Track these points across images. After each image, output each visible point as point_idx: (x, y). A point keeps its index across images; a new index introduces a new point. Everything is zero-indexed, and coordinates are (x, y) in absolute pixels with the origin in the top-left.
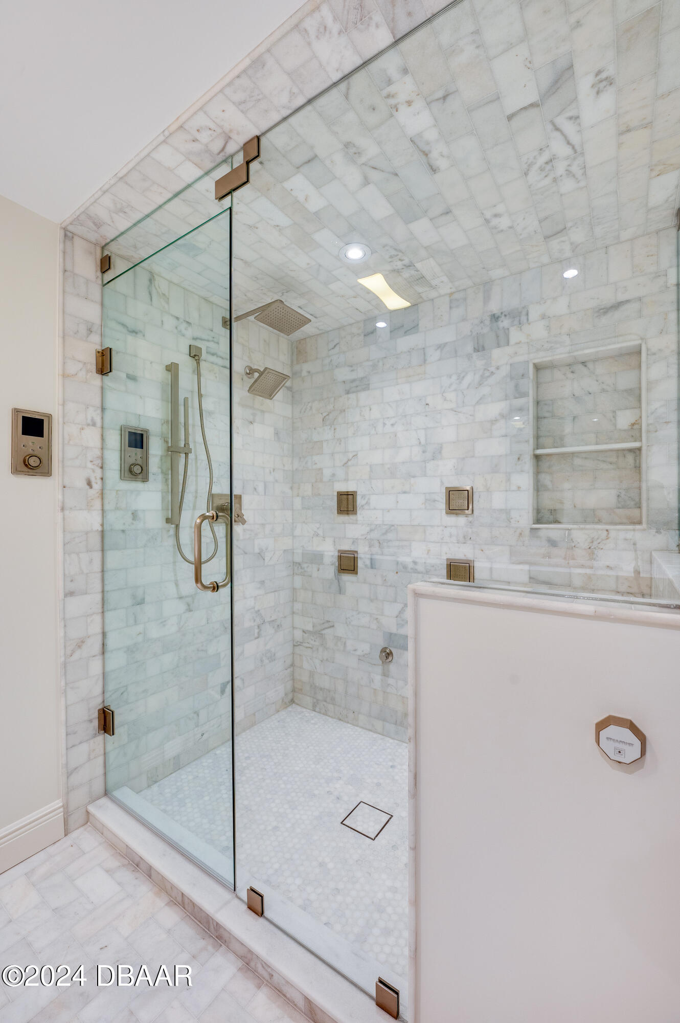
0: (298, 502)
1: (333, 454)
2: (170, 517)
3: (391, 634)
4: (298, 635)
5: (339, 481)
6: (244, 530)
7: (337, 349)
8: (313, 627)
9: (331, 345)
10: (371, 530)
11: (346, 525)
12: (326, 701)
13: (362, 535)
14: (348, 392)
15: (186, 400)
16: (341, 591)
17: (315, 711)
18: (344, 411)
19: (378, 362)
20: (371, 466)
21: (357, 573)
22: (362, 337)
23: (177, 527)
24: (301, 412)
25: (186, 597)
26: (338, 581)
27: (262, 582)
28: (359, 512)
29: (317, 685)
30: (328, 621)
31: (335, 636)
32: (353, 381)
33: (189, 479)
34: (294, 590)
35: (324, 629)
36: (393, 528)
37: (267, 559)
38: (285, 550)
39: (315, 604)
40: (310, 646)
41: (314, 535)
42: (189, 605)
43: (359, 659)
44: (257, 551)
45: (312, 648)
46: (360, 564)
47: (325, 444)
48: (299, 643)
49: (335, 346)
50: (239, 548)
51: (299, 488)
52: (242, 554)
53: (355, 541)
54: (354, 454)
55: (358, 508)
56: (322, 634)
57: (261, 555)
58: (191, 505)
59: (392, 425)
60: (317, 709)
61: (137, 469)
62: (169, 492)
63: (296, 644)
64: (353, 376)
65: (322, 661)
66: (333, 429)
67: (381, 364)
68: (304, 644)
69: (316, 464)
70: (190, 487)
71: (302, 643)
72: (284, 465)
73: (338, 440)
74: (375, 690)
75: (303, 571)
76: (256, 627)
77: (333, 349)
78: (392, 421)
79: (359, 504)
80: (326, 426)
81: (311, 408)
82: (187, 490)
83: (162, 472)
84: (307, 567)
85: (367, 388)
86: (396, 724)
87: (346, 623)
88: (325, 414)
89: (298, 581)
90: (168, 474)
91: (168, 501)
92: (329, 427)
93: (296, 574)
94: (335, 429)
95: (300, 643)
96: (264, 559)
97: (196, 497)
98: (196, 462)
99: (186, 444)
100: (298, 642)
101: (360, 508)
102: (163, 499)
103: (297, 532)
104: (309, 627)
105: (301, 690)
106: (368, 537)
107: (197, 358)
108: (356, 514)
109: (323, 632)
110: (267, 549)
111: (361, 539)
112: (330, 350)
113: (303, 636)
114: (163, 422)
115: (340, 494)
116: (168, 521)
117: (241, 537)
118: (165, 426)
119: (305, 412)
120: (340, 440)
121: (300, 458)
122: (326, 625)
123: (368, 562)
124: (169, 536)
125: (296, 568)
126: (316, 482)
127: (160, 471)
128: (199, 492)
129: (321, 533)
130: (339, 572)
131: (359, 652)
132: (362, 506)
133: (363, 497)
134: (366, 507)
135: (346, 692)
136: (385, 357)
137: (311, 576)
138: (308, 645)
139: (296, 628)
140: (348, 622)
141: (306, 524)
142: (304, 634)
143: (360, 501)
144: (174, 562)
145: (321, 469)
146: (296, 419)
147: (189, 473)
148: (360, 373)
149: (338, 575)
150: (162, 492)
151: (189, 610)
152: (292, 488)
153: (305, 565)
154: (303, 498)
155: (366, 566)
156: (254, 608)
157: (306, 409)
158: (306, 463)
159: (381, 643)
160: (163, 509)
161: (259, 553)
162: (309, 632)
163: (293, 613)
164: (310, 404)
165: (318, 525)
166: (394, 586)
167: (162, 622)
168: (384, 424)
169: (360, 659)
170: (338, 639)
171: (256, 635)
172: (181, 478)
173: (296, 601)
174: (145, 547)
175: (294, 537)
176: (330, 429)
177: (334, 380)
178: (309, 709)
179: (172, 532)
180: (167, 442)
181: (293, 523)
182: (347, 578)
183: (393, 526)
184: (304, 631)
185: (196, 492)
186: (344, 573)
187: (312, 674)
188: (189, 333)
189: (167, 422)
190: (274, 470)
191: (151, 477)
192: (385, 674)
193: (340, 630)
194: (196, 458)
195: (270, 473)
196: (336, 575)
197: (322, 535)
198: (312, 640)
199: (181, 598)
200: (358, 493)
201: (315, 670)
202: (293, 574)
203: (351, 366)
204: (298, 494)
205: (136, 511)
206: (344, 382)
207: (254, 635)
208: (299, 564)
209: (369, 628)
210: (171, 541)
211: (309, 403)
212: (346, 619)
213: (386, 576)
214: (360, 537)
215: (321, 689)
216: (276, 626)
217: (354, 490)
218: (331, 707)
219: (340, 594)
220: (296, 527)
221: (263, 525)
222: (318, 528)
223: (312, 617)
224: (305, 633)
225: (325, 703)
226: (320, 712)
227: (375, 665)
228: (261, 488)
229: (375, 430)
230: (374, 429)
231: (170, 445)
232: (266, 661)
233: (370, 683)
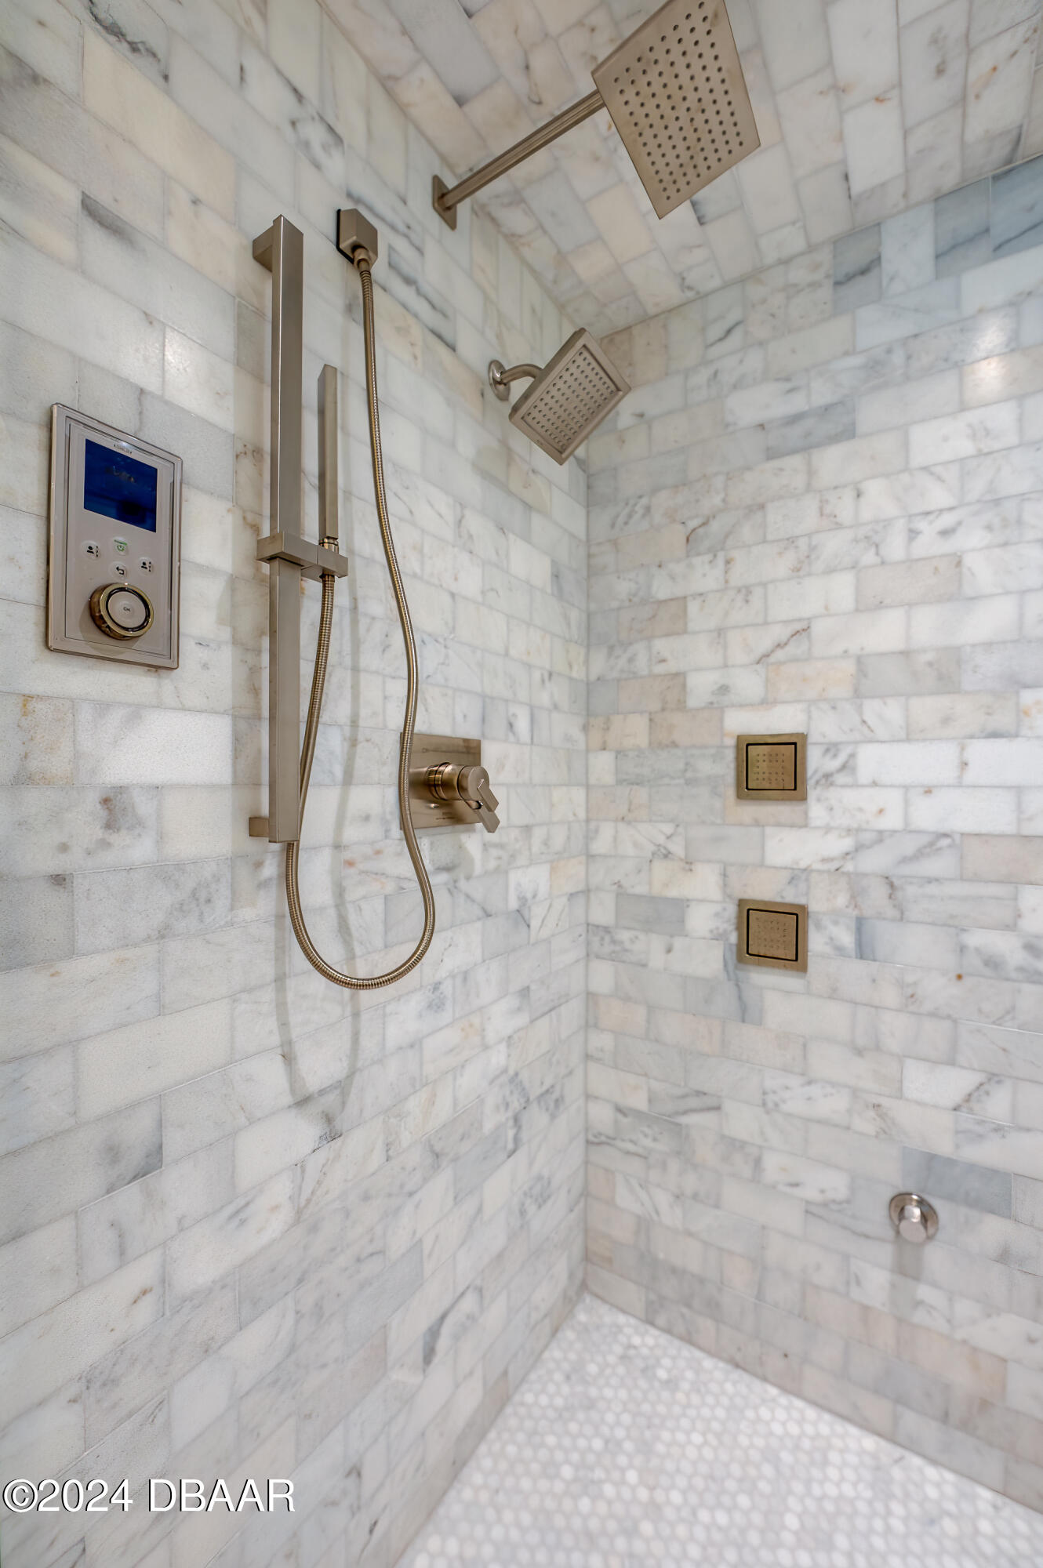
0: (603, 766)
1: (720, 632)
2: (265, 811)
3: (931, 1158)
4: (602, 1116)
5: (741, 706)
6: (486, 846)
7: (736, 338)
8: (650, 1101)
9: (715, 331)
10: (859, 848)
11: (769, 830)
12: (689, 1306)
13: (824, 860)
14: (771, 454)
15: (328, 375)
16: (745, 1012)
17: (652, 1324)
18: (762, 507)
19: (889, 351)
20: (859, 660)
21: (804, 969)
22: (825, 293)
23: (291, 849)
24: (613, 526)
25: (322, 1092)
26: (737, 985)
27: (525, 992)
28: (812, 794)
29: (661, 1256)
30: (700, 1093)
31: (723, 1137)
32: (794, 419)
33: (330, 676)
34: (590, 997)
35: (685, 1112)
36: (945, 842)
37: (535, 923)
38: (571, 895)
39: (657, 1041)
40: (640, 1151)
41: (653, 854)
42: (329, 1119)
43: (807, 1212)
44: (513, 904)
45: (646, 1158)
46: (816, 942)
47: (693, 607)
48: (603, 1139)
49: (729, 332)
50: (473, 901)
51: (608, 729)
52: (479, 919)
53: (798, 875)
54: (798, 626)
55: (811, 783)
56: (678, 1125)
57: (521, 917)
58: (339, 771)
59: (945, 533)
60: (661, 1320)
61: (124, 611)
62: (259, 718)
63: (596, 1140)
64: (798, 403)
65: (678, 1197)
66: (720, 561)
67: (898, 358)
68: (618, 1143)
69: (663, 661)
70: (336, 710)
71: (614, 1139)
72: (570, 666)
73: (739, 591)
74: (866, 1309)
75: (617, 948)
76: (511, 1123)
77: (721, 340)
78: (947, 520)
79: (816, 771)
80: (698, 554)
81: (648, 509)
82: (325, 717)
83: (235, 642)
84: (632, 941)
85: (849, 433)
86: (945, 1418)
87: (764, 1104)
88: (693, 524)
89: (603, 977)
90: (259, 652)
91: (259, 751)
92: (708, 557)
93: (598, 957)
94: (728, 562)
95: (608, 1137)
96: (529, 926)
97: (353, 743)
98: (355, 622)
99: (327, 537)
100: (600, 1134)
101: (817, 782)
102: (238, 743)
103: (600, 845)
104: (639, 1102)
105: (610, 1260)
106: (849, 867)
107: (360, 255)
108: (803, 798)
109: (685, 1120)
110: (534, 897)
111: (819, 871)
112: (712, 345)
113: (616, 1122)
114: (240, 448)
115: (747, 746)
116: (257, 826)
117: (478, 869)
118: (247, 463)
119: (626, 523)
120: (746, 591)
121: (611, 648)
122: (693, 1102)
123: (847, 939)
124: (263, 885)
125: (596, 940)
126: (663, 710)
127: (226, 634)
128: (361, 723)
129: (677, 848)
130: (740, 960)
131: (811, 1193)
132: (827, 776)
133: (831, 749)
134: (840, 779)
135: (760, 1296)
136: (916, 336)
137: (644, 966)
138: (630, 1147)
139: (596, 1098)
140: (770, 1105)
141: (629, 823)
142: (620, 1117)
143: (815, 761)
144: (280, 980)
145: (679, 678)
146: (599, 544)
147: (332, 657)
148: (821, 393)
149: (736, 968)
150: (235, 718)
151: (332, 1135)
152: (585, 728)
153: (624, 936)
154: (620, 753)
155: (840, 950)
156: (505, 1071)
157: (630, 516)
158: (631, 660)
159: (891, 1176)
160: (235, 784)
161: (518, 911)
162: (638, 1114)
163: (588, 1057)
164: (644, 501)
165: (668, 829)
166: (949, 1017)
167: (231, 1217)
168: (913, 534)
169: (810, 1211)
170: (734, 1145)
171: (510, 1146)
172: (307, 669)
173: (596, 1026)
174: (163, 937)
175: (590, 857)
176: (711, 562)
177: (727, 425)
178: (634, 1316)
179: (271, 868)
180: (256, 529)
181: (588, 821)
182: (767, 980)
183: (946, 835)
184: (619, 1110)
185: (354, 723)
186: (759, 964)
187: (644, 1225)
188: (335, 165)
189: (257, 452)
190: (550, 675)
191: (189, 651)
192: (907, 1269)
193: (742, 1121)
194: (355, 609)
195: (543, 681)
196: (731, 967)
197: (682, 855)
198: (646, 1136)
199: (303, 1102)
200: (810, 740)
201: (655, 1217)
202: (588, 955)
203: (788, 379)
204: (605, 742)
205: (121, 790)
206: (762, 426)
207: (505, 1147)
208: (607, 930)
209: (848, 1128)
210: (268, 903)
211: (640, 497)
212: (765, 1093)
213: (915, 984)
214: (817, 866)
215: (674, 1270)
216: (552, 1105)
217: (801, 729)
218: (706, 1325)
219: (743, 1021)
220: (597, 831)
221: (527, 829)
222: (668, 838)
223: (646, 1075)
224: (625, 1115)
225: (685, 1310)
226: (668, 1331)
227: (867, 1237)
228: (522, 725)
229: (877, 554)
230: (873, 550)
231: (266, 532)
232: (532, 1209)
233: (848, 1283)
